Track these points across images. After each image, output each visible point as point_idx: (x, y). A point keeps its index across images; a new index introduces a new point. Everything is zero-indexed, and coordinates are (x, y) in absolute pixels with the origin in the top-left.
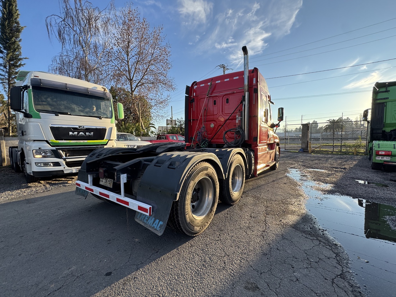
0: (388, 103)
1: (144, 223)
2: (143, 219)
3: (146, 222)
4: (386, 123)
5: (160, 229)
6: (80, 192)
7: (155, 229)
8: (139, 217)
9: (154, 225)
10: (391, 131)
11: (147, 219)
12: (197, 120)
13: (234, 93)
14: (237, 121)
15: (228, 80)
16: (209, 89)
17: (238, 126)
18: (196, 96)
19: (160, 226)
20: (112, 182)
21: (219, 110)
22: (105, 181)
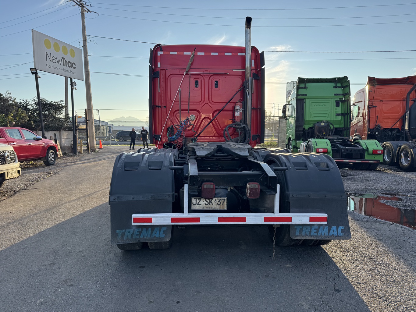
0: (306, 99)
2: (308, 233)
3: (315, 234)
4: (306, 120)
5: (345, 234)
7: (336, 237)
8: (300, 234)
9: (332, 233)
10: (309, 128)
11: (316, 231)
12: (165, 107)
13: (226, 74)
14: (237, 114)
15: (217, 54)
16: (190, 62)
17: (239, 121)
18: (162, 68)
19: (343, 231)
20: (226, 201)
21: (203, 96)
22: (207, 203)
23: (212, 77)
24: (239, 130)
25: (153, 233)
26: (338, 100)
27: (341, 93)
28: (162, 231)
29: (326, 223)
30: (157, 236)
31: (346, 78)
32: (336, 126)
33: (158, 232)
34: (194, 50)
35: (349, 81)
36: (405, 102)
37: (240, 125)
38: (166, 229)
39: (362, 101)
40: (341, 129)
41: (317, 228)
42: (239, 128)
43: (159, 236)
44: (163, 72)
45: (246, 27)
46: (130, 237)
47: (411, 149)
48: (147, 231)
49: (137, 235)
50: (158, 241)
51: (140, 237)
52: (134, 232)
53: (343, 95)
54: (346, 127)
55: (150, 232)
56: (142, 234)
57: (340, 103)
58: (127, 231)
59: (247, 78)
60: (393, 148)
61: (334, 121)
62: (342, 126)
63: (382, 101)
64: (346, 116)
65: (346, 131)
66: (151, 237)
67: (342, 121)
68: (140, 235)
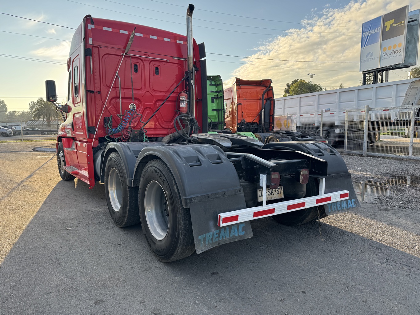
1: (340, 210)
2: (336, 209)
3: (340, 209)
5: (356, 205)
6: (207, 242)
7: (352, 208)
8: (331, 210)
9: (349, 206)
11: (340, 206)
12: (100, 92)
13: (166, 61)
14: (183, 105)
15: (155, 38)
16: (130, 43)
17: (185, 112)
18: (94, 45)
19: (355, 203)
20: (282, 190)
21: (143, 83)
22: (269, 194)
23: (152, 62)
24: (188, 122)
25: (231, 232)
26: (213, 96)
27: (215, 90)
28: (240, 229)
29: (347, 198)
30: (236, 235)
31: (219, 77)
32: (213, 121)
33: (237, 230)
34: (135, 30)
35: (222, 80)
36: (261, 101)
37: (188, 117)
38: (244, 226)
39: (230, 99)
40: (216, 123)
41: (340, 203)
42: (188, 120)
43: (238, 234)
44: (95, 50)
45: (188, 14)
46: (211, 242)
47: (277, 139)
48: (225, 231)
49: (217, 237)
50: (238, 240)
51: (219, 239)
52: (213, 235)
53: (216, 92)
54: (220, 121)
55: (228, 232)
56: (220, 236)
57: (215, 99)
58: (208, 234)
59: (190, 68)
60: (261, 138)
61: (210, 115)
62: (217, 120)
63: (245, 99)
64: (220, 111)
65: (220, 125)
66: (229, 237)
67: (217, 116)
68: (219, 237)
